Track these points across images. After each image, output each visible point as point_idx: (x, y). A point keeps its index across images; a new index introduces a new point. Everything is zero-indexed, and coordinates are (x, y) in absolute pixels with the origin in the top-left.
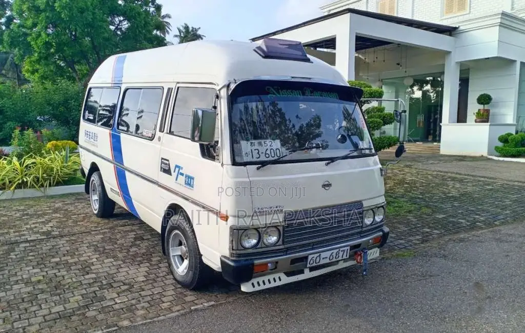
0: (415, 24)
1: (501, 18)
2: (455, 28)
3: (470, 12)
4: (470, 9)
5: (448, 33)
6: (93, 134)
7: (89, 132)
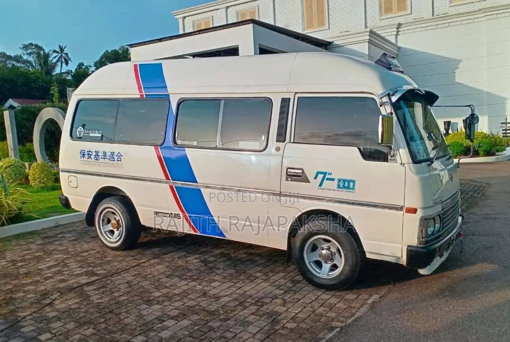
0: (307, 40)
1: (369, 35)
2: (330, 43)
3: (329, 28)
4: (329, 25)
5: (324, 47)
6: (108, 154)
7: (96, 152)
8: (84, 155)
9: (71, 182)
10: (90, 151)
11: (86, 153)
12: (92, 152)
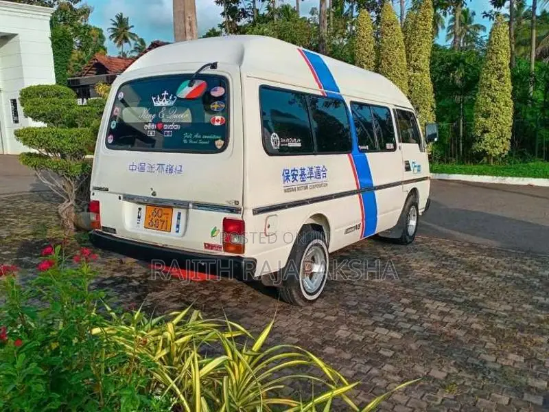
6: (314, 170)
7: (301, 169)
8: (288, 177)
9: (269, 227)
10: (294, 170)
11: (290, 174)
12: (297, 170)
